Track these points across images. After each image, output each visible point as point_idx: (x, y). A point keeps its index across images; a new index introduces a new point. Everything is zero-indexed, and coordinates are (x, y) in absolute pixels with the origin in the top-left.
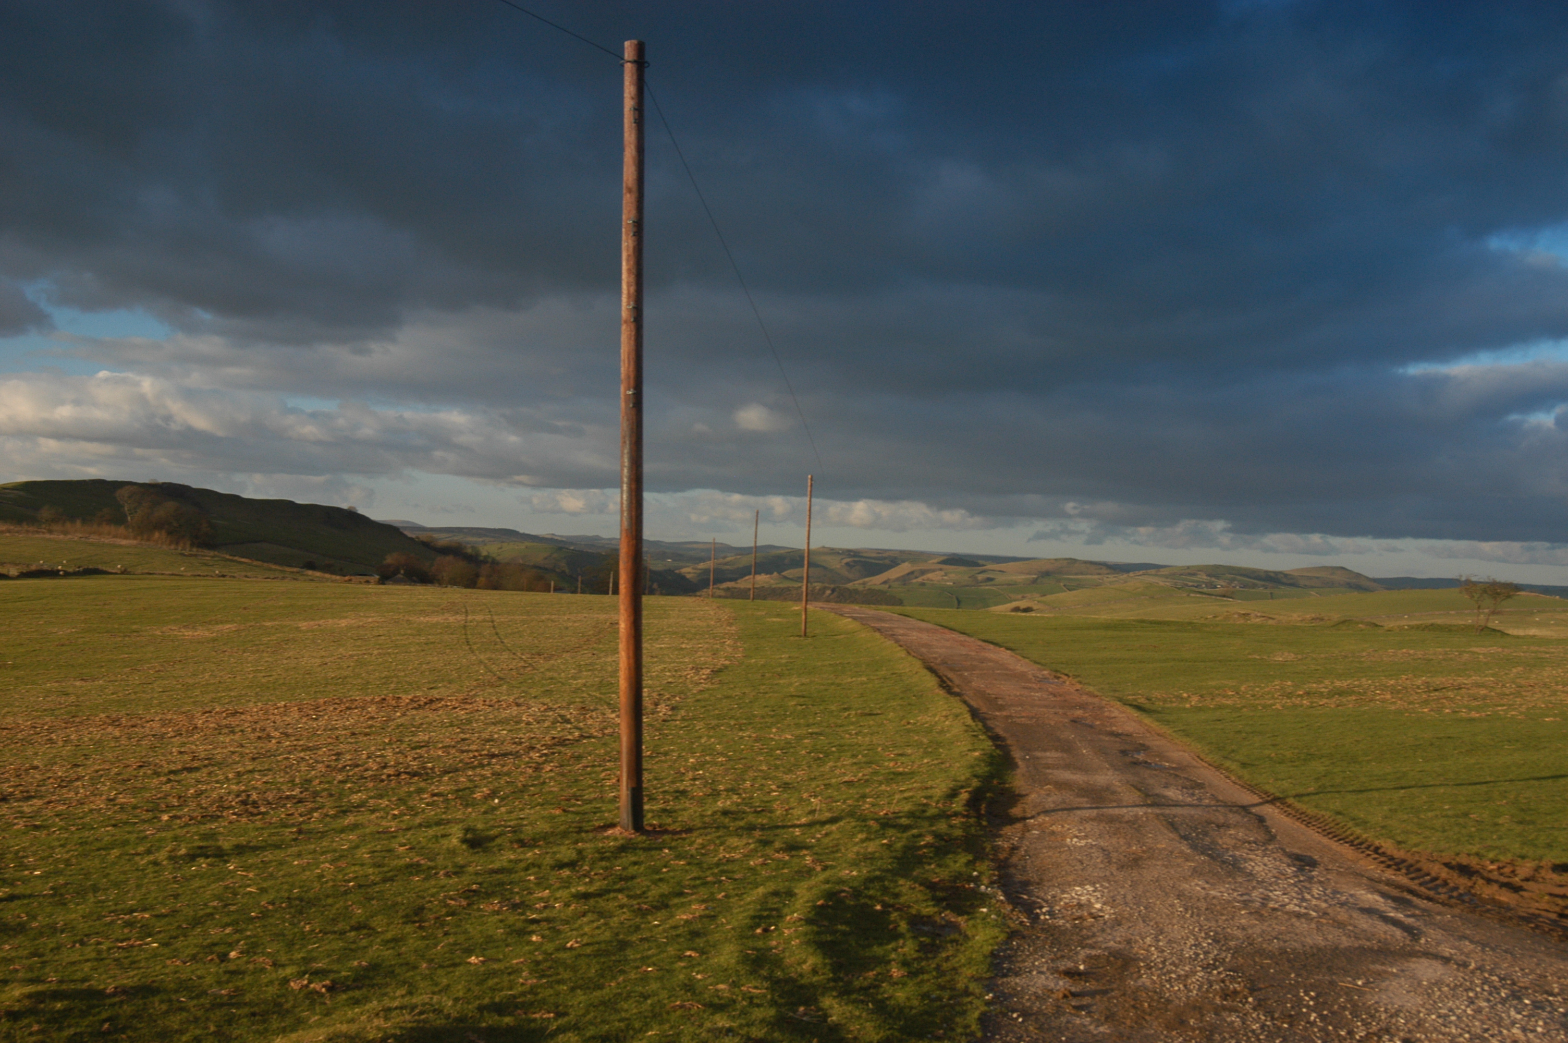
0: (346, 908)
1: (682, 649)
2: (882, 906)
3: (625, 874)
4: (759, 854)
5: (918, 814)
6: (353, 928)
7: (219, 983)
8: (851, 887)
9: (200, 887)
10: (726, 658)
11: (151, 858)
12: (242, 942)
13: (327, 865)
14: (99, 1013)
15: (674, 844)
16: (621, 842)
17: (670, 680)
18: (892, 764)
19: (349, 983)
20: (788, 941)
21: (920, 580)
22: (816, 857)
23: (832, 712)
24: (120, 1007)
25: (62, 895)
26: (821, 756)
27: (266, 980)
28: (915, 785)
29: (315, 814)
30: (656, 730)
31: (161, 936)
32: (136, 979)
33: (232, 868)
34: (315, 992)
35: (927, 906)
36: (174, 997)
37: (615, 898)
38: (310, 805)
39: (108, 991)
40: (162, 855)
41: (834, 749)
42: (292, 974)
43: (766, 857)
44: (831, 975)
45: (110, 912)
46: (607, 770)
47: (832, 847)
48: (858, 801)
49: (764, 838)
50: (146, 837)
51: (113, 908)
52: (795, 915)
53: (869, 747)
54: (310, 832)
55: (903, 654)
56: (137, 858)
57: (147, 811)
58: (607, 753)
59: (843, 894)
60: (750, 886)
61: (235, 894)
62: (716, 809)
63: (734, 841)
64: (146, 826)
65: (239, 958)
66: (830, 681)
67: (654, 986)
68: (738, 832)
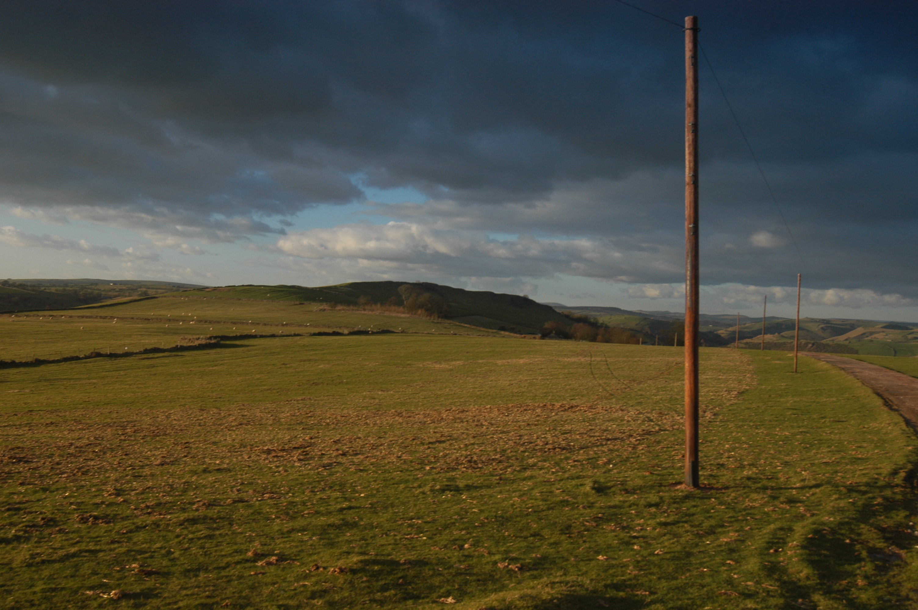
0: (528, 523)
1: (719, 379)
2: (850, 540)
3: (688, 512)
4: (771, 504)
5: (872, 484)
6: (532, 535)
7: (460, 561)
8: (829, 528)
9: (447, 508)
10: (747, 385)
11: (421, 490)
12: (471, 540)
13: (516, 499)
14: (397, 573)
15: (717, 496)
16: (686, 493)
17: (712, 397)
18: (854, 453)
19: (530, 566)
20: (790, 558)
21: (869, 338)
22: (806, 508)
23: (814, 419)
24: (408, 571)
25: (375, 508)
26: (808, 446)
27: (485, 562)
28: (869, 466)
29: (509, 470)
30: (705, 427)
31: (428, 533)
32: (415, 556)
33: (464, 497)
34: (512, 570)
35: (880, 542)
36: (436, 568)
37: (683, 526)
38: (506, 464)
39: (401, 562)
40: (427, 489)
41: (816, 442)
42: (499, 559)
43: (775, 506)
44: (818, 581)
45: (401, 519)
46: (676, 450)
47: (817, 502)
48: (832, 474)
49: (773, 494)
50: (418, 479)
51: (402, 517)
52: (795, 543)
53: (839, 442)
54: (506, 479)
55: (859, 384)
56: (414, 490)
57: (418, 464)
58: (675, 440)
59: (825, 532)
60: (765, 523)
61: (467, 512)
62: (743, 476)
63: (754, 496)
64: (418, 472)
65: (469, 548)
66: (812, 400)
67: (708, 580)
68: (757, 490)
